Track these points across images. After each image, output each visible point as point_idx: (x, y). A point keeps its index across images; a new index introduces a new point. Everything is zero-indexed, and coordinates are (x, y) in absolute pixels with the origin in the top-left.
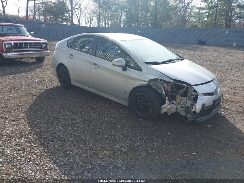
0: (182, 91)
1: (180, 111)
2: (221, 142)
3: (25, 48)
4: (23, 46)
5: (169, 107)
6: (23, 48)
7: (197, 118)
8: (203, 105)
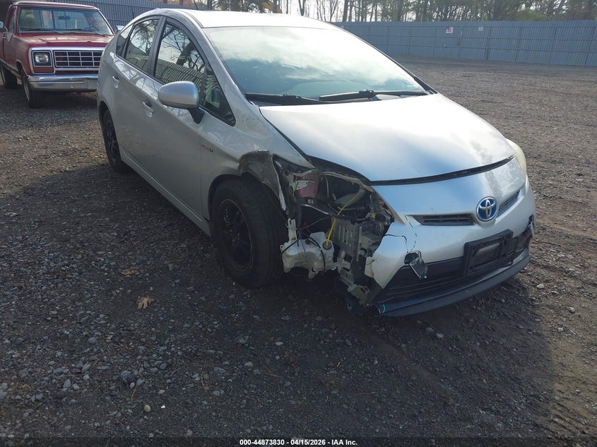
0: (348, 201)
1: (340, 269)
2: (446, 404)
3: (84, 64)
4: (78, 59)
5: (297, 253)
6: (79, 64)
7: (385, 303)
8: (410, 257)
